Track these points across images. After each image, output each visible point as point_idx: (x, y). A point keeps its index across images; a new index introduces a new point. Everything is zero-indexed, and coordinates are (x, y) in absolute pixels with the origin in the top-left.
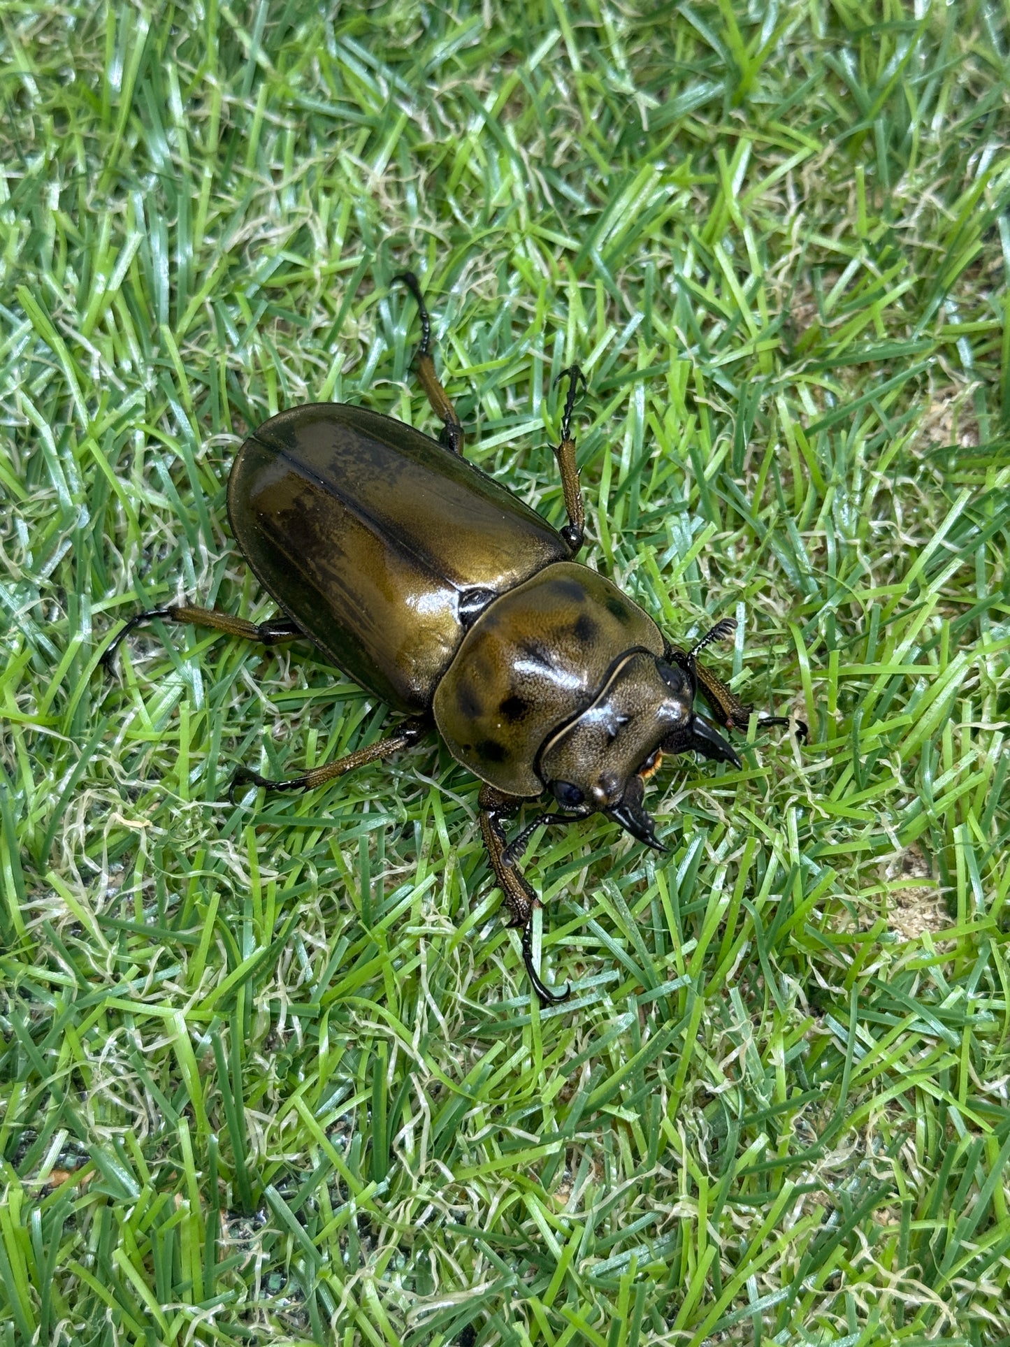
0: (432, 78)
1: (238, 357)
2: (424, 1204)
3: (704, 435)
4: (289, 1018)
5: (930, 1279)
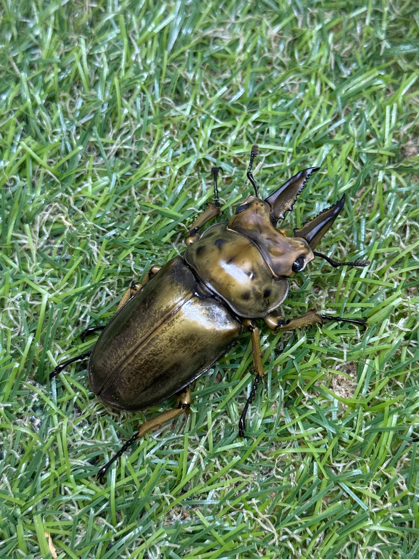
0: (311, 6)
1: (188, 75)
3: (348, 175)
4: (86, 316)
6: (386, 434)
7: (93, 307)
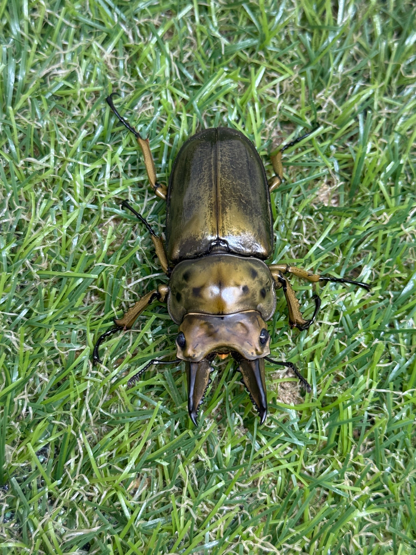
0: (136, 16)
1: (40, 125)
2: (75, 491)
4: (27, 407)
5: (274, 542)
6: (345, 426)
7: (30, 395)
